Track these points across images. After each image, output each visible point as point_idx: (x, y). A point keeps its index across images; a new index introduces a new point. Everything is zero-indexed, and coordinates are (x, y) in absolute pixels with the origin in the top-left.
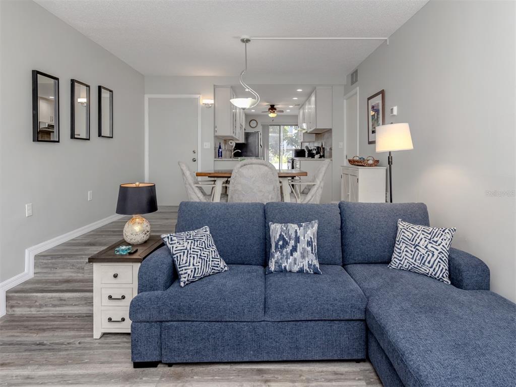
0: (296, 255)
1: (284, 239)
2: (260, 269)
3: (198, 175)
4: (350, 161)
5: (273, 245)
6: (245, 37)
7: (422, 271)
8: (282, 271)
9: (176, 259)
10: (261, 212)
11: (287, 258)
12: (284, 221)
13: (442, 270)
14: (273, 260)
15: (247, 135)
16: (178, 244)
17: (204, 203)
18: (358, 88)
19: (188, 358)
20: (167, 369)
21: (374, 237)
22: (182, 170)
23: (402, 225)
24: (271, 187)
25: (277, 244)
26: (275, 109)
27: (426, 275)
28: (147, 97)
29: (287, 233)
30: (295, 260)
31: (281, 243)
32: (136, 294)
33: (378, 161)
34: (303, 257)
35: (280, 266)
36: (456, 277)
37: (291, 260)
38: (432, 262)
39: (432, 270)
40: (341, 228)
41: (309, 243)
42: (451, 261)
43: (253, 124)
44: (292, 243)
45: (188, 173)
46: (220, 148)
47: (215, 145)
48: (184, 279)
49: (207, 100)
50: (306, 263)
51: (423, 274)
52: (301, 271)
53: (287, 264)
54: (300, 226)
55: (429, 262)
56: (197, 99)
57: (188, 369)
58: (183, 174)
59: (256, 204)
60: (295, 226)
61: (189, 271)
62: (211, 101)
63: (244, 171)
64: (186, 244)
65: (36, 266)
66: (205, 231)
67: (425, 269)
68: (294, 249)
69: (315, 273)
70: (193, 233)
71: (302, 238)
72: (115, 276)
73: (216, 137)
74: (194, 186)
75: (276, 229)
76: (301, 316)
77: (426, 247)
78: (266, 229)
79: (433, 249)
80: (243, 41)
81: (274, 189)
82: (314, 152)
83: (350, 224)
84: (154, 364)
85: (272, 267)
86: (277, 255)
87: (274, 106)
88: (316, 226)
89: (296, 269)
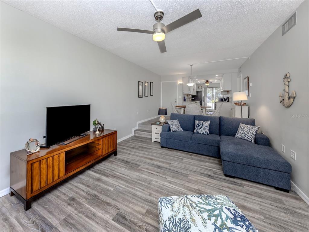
0: (202, 129)
1: (199, 125)
2: (192, 132)
3: (176, 106)
5: (196, 126)
6: (191, 64)
8: (198, 133)
10: (193, 117)
11: (199, 130)
12: (200, 120)
14: (195, 130)
15: (197, 92)
16: (170, 122)
17: (177, 114)
18: (241, 74)
19: (172, 147)
20: (168, 149)
21: (230, 128)
22: (172, 105)
24: (198, 111)
25: (197, 126)
26: (208, 82)
27: (246, 140)
28: (161, 82)
29: (200, 123)
30: (202, 130)
31: (198, 126)
32: (161, 132)
34: (204, 130)
35: (197, 131)
37: (200, 130)
38: (248, 136)
39: (248, 138)
43: (200, 87)
44: (201, 126)
45: (173, 106)
46: (185, 98)
47: (183, 97)
48: (172, 130)
49: (180, 82)
51: (245, 140)
52: (203, 133)
53: (199, 131)
54: (204, 122)
55: (247, 136)
56: (177, 82)
57: (173, 150)
58: (172, 106)
59: (192, 115)
60: (203, 122)
62: (181, 82)
63: (190, 106)
65: (139, 126)
66: (177, 121)
67: (246, 138)
68: (202, 127)
70: (174, 121)
71: (204, 125)
73: (183, 94)
74: (175, 110)
75: (197, 122)
77: (247, 131)
78: (195, 122)
79: (249, 132)
80: (191, 65)
81: (199, 112)
82: (226, 99)
84: (165, 148)
85: (195, 132)
86: (197, 128)
89: (202, 133)
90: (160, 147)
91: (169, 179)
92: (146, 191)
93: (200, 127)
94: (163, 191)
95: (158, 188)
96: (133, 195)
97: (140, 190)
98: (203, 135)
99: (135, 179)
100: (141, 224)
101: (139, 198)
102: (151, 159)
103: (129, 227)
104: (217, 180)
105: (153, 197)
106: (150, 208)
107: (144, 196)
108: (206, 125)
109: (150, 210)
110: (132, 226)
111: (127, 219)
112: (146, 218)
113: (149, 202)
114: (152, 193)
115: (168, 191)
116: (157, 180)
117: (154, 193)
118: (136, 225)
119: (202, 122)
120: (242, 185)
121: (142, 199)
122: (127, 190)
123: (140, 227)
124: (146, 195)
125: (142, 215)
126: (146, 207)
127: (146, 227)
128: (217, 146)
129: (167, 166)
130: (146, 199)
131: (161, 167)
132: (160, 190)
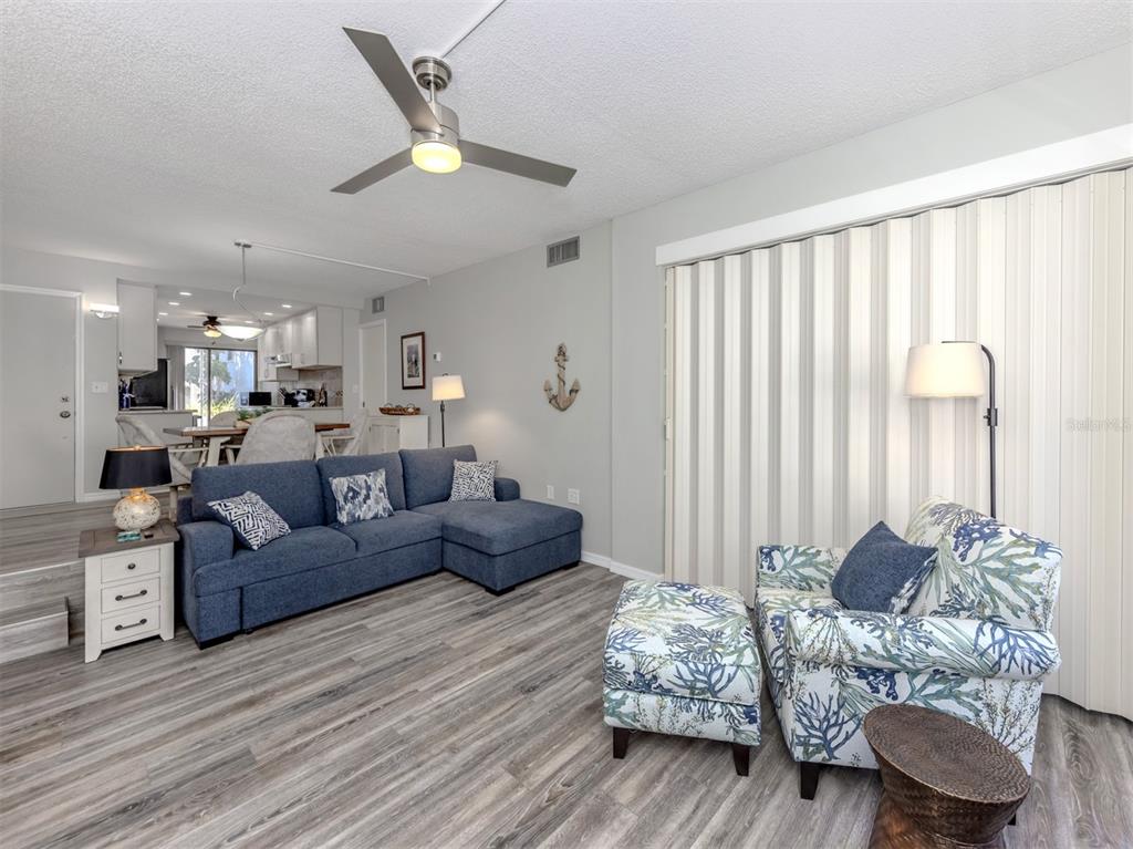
0: (368, 502)
4: (382, 410)
7: (476, 497)
9: (238, 525)
11: (360, 507)
13: (489, 492)
23: (457, 464)
31: (351, 494)
33: (418, 409)
34: (377, 503)
35: (353, 516)
36: (499, 495)
37: (365, 507)
40: (404, 476)
41: (381, 490)
42: (495, 483)
44: (364, 492)
50: (380, 508)
52: (375, 517)
54: (369, 476)
60: (364, 477)
61: (261, 534)
64: (246, 508)
68: (367, 497)
69: (389, 516)
71: (373, 486)
72: (131, 567)
76: (390, 546)
83: (411, 471)
87: (215, 318)
88: (384, 473)
89: (371, 515)
90: (197, 651)
91: (424, 686)
92: (429, 759)
93: (361, 498)
94: (464, 713)
95: (439, 723)
96: (415, 805)
97: (412, 775)
98: (375, 521)
99: (328, 784)
100: (546, 795)
101: (445, 785)
102: (250, 703)
103: (541, 830)
104: (495, 613)
105: (466, 746)
106: (505, 762)
107: (447, 768)
108: (378, 486)
109: (512, 762)
110: (543, 822)
111: (513, 834)
112: (531, 779)
113: (484, 758)
114: (453, 743)
115: (472, 705)
116: (404, 715)
117: (453, 739)
118: (543, 809)
119: (361, 478)
120: (535, 593)
121: (457, 776)
122: (370, 823)
123: (552, 800)
124: (445, 761)
125: (515, 787)
126: (493, 772)
127: (559, 785)
128: (438, 538)
129: (353, 671)
130: (464, 766)
131: (343, 688)
132: (454, 719)
